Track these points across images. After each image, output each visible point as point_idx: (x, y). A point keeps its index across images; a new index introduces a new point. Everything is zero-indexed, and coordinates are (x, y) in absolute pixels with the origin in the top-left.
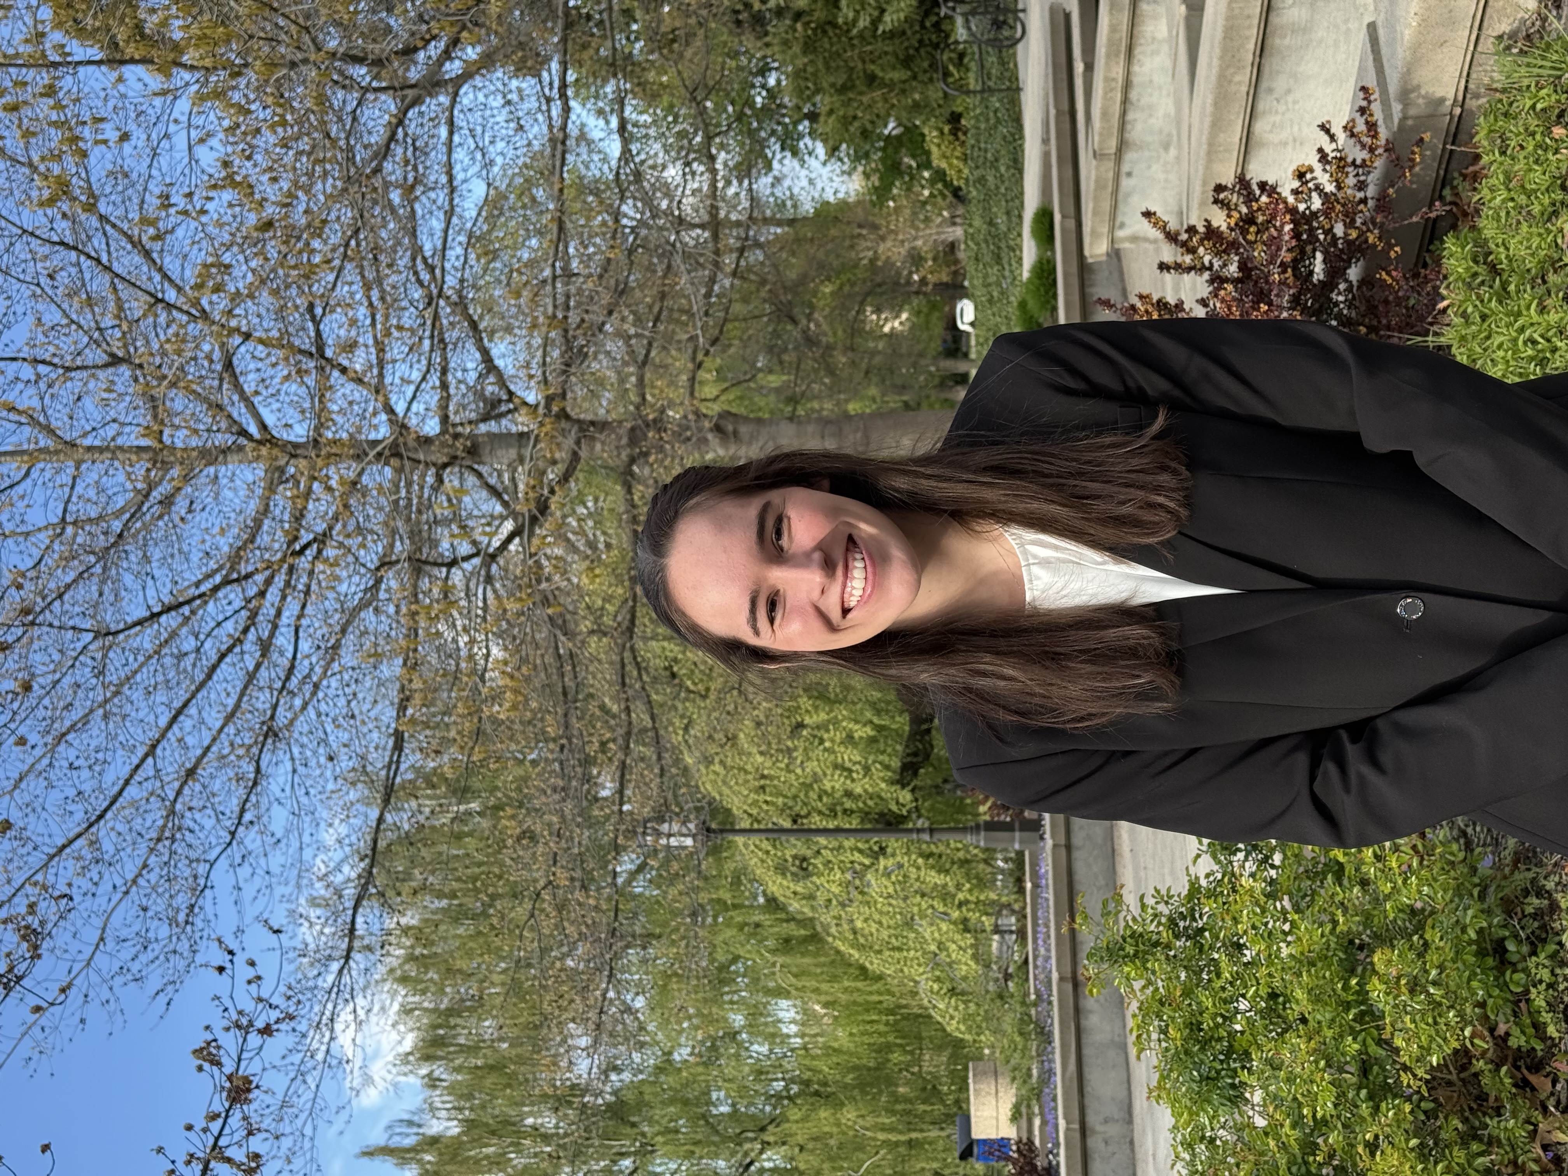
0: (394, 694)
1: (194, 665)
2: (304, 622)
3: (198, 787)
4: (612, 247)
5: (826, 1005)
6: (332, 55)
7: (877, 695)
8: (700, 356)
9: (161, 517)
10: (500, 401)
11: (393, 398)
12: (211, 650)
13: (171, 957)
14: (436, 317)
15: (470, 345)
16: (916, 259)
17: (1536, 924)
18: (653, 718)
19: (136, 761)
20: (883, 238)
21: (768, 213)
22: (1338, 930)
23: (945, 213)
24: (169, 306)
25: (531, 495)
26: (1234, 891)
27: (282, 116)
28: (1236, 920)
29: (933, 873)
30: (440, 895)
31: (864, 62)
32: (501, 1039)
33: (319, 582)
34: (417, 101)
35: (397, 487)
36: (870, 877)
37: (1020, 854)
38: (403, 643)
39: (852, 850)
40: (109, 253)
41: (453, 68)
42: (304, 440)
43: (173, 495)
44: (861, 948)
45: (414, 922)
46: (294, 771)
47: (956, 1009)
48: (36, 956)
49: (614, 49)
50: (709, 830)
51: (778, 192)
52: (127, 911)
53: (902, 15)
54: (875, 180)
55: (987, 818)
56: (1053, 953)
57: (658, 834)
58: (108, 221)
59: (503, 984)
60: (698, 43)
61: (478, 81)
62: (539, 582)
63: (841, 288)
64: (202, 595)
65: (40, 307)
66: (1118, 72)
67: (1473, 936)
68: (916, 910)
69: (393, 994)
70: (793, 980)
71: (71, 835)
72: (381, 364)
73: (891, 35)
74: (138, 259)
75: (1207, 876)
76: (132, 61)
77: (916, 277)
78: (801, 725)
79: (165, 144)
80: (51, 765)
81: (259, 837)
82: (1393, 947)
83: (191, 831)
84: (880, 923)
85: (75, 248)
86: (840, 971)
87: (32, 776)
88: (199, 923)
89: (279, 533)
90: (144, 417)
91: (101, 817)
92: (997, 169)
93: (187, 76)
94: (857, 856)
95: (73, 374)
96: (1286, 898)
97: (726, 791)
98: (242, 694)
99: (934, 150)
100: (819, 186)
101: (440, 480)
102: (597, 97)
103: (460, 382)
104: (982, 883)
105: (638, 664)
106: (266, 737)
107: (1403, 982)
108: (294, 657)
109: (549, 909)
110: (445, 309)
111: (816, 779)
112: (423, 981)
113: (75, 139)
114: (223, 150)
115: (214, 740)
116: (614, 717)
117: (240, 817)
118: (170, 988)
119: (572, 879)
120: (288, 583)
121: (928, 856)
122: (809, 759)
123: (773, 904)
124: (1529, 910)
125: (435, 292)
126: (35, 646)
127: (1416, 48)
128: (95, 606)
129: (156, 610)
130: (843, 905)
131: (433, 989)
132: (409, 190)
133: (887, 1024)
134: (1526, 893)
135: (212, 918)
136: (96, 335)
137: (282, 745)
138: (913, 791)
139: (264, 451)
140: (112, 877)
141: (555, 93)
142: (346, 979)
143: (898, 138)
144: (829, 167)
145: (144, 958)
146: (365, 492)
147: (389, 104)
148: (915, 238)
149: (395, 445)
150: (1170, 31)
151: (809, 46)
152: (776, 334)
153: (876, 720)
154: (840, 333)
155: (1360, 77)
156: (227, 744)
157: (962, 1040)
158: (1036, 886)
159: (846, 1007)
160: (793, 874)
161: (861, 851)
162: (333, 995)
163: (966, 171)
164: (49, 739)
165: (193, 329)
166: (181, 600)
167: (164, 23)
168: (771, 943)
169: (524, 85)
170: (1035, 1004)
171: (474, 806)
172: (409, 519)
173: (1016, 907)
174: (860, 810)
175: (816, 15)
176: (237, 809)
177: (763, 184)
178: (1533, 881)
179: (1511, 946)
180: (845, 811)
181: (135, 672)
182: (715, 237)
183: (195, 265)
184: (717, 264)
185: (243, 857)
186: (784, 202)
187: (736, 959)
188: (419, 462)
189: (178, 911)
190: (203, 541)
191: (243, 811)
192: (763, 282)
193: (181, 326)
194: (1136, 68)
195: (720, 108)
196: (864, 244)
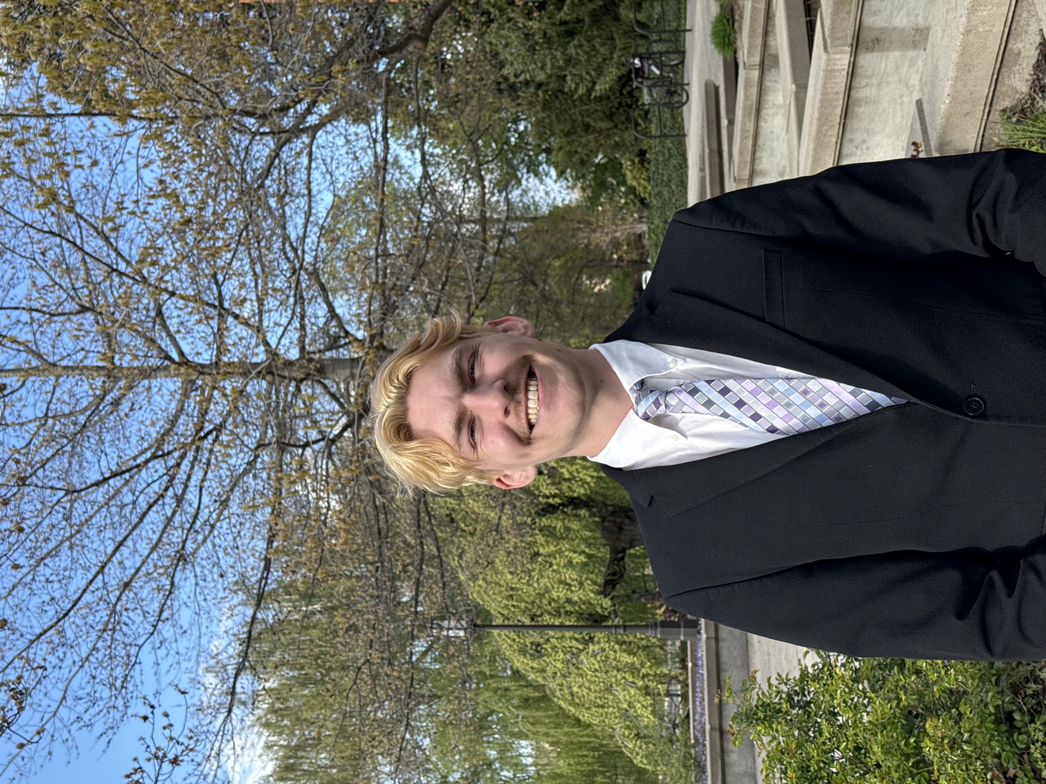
0: (264, 531)
1: (131, 513)
2: (206, 484)
3: (131, 595)
4: (415, 237)
5: (552, 744)
6: (234, 111)
7: (588, 534)
8: (473, 307)
9: (111, 413)
10: (340, 337)
11: (269, 335)
12: (142, 503)
13: (112, 711)
14: (298, 282)
15: (320, 300)
16: (616, 244)
17: (1034, 702)
18: (438, 549)
19: (90, 577)
20: (594, 231)
21: (518, 213)
22: (901, 705)
23: (636, 215)
24: (121, 274)
25: (360, 400)
26: (831, 675)
27: (200, 151)
28: (833, 697)
29: (625, 655)
30: (293, 667)
31: (582, 116)
32: (332, 767)
33: (216, 458)
34: (288, 141)
35: (270, 393)
36: (582, 657)
37: (684, 644)
38: (272, 499)
39: (571, 639)
40: (82, 238)
41: (312, 120)
42: (208, 362)
43: (120, 399)
44: (576, 705)
45: (275, 685)
46: (197, 584)
47: (640, 747)
48: (21, 709)
49: (419, 107)
50: (475, 625)
51: (525, 200)
52: (81, 678)
53: (607, 86)
54: (589, 192)
55: (662, 618)
56: (706, 711)
57: (441, 628)
58: (82, 218)
59: (334, 729)
60: (474, 102)
61: (329, 127)
62: (363, 458)
63: (566, 262)
64: (138, 466)
65: (35, 273)
66: (751, 126)
67: (992, 710)
68: (613, 680)
69: (260, 734)
70: (531, 727)
71: (46, 627)
72: (261, 313)
73: (600, 99)
74: (101, 243)
75: (813, 666)
76: (101, 114)
77: (615, 256)
78: (537, 554)
79: (120, 167)
80: (33, 579)
81: (172, 630)
82: (938, 716)
83: (126, 624)
84: (590, 689)
85: (59, 235)
86: (561, 721)
87: (20, 587)
88: (130, 687)
89: (191, 425)
90: (101, 347)
91: (66, 615)
92: (670, 187)
93: (136, 123)
94: (574, 643)
95: (56, 318)
96: (866, 682)
97: (486, 598)
98: (163, 532)
99: (629, 174)
100: (552, 195)
101: (298, 389)
102: (406, 137)
103: (313, 324)
104: (659, 662)
105: (429, 514)
106: (179, 560)
107: (946, 741)
108: (199, 507)
109: (366, 679)
110: (304, 276)
111: (547, 591)
112: (280, 727)
113: (62, 165)
114: (159, 172)
115: (143, 563)
116: (412, 547)
117: (160, 615)
118: (110, 732)
119: (383, 659)
120: (195, 458)
121: (621, 643)
122: (542, 577)
123: (517, 675)
124: (1029, 692)
125: (298, 266)
126: (26, 499)
127: (948, 117)
128: (67, 472)
129: (107, 475)
130: (564, 676)
131: (287, 732)
132: (281, 199)
133: (594, 757)
134: (1027, 680)
135: (139, 683)
136: (72, 293)
137: (189, 566)
138: (612, 599)
139: (182, 370)
140: (72, 656)
141: (379, 137)
142: (229, 726)
143: (605, 165)
144: (559, 184)
145: (92, 711)
146: (248, 396)
147: (271, 142)
148: (616, 231)
149: (270, 365)
150: (785, 100)
151: (546, 106)
152: (522, 292)
153: (587, 550)
154: (565, 292)
155: (912, 134)
156: (151, 565)
157: (644, 769)
158: (695, 665)
159: (566, 746)
160: (531, 655)
161: (576, 640)
162: (219, 738)
163: (649, 188)
164: (32, 562)
165: (136, 288)
166: (124, 468)
167: (123, 89)
168: (515, 702)
169: (359, 131)
170: (694, 746)
171: (317, 607)
172: (277, 416)
173: (681, 678)
174: (577, 612)
175: (551, 85)
176: (158, 610)
177: (515, 195)
178: (1032, 672)
179: (1017, 716)
180: (566, 613)
181: (91, 517)
182: (484, 230)
183: (139, 247)
184: (485, 249)
185: (161, 643)
186: (529, 207)
187: (492, 712)
188: (285, 377)
189: (116, 678)
190: (140, 430)
191: (161, 611)
192: (514, 259)
193: (129, 287)
194: (762, 124)
195: (487, 145)
196: (581, 235)
